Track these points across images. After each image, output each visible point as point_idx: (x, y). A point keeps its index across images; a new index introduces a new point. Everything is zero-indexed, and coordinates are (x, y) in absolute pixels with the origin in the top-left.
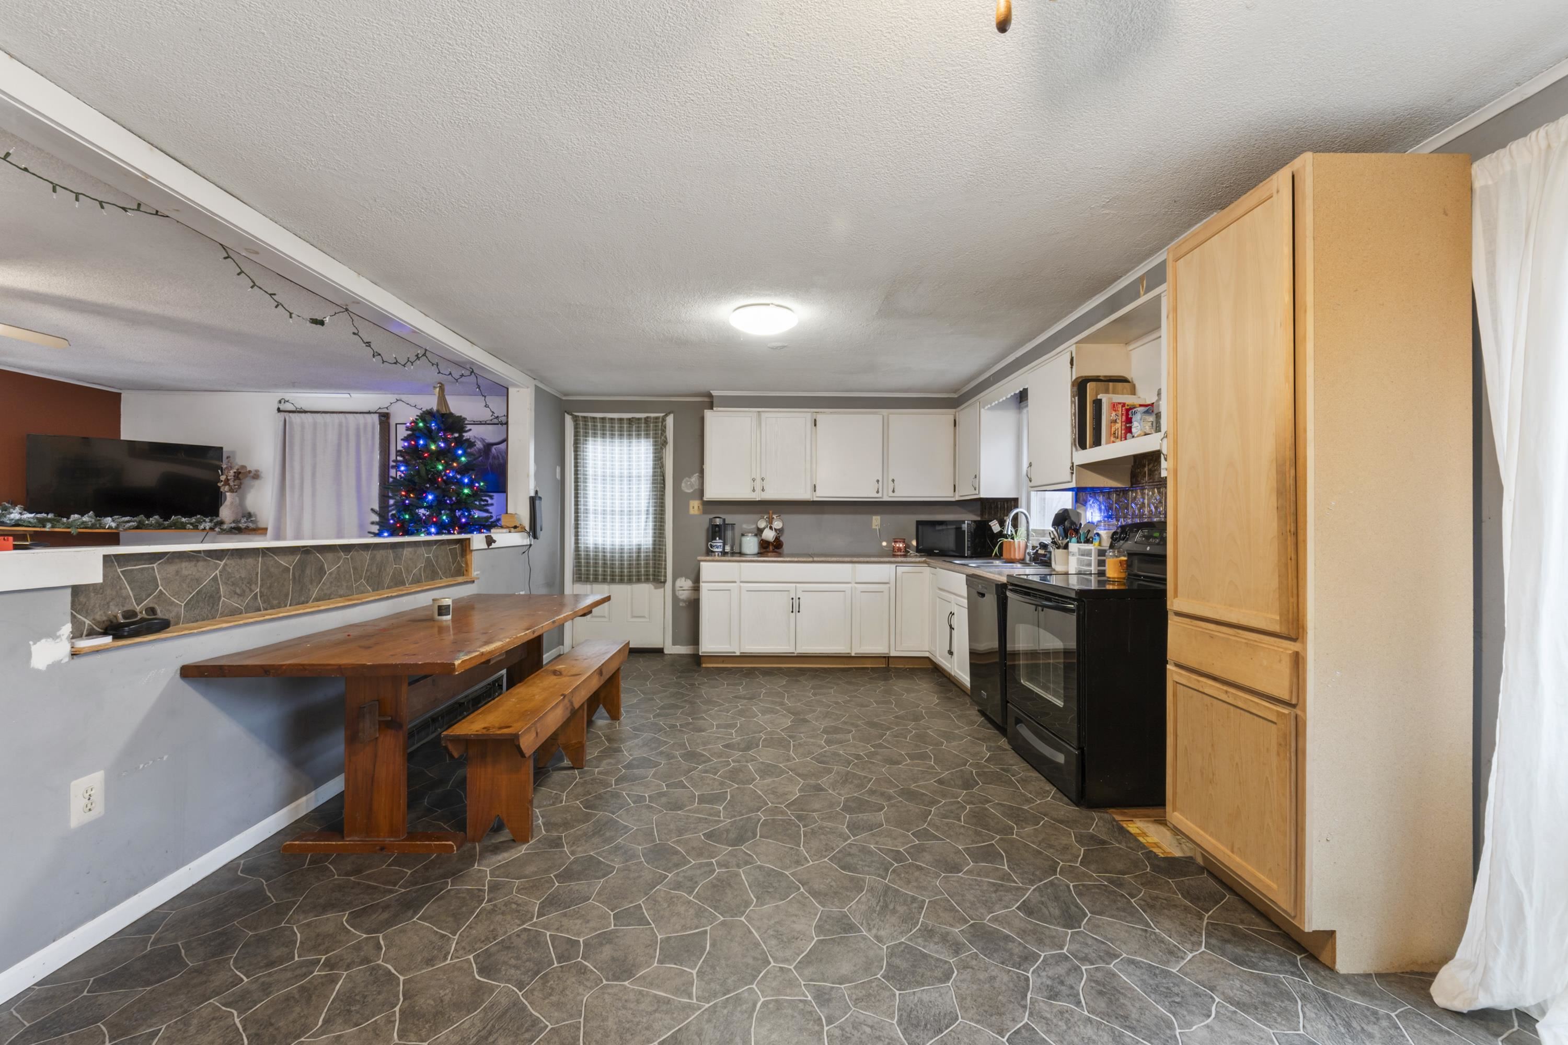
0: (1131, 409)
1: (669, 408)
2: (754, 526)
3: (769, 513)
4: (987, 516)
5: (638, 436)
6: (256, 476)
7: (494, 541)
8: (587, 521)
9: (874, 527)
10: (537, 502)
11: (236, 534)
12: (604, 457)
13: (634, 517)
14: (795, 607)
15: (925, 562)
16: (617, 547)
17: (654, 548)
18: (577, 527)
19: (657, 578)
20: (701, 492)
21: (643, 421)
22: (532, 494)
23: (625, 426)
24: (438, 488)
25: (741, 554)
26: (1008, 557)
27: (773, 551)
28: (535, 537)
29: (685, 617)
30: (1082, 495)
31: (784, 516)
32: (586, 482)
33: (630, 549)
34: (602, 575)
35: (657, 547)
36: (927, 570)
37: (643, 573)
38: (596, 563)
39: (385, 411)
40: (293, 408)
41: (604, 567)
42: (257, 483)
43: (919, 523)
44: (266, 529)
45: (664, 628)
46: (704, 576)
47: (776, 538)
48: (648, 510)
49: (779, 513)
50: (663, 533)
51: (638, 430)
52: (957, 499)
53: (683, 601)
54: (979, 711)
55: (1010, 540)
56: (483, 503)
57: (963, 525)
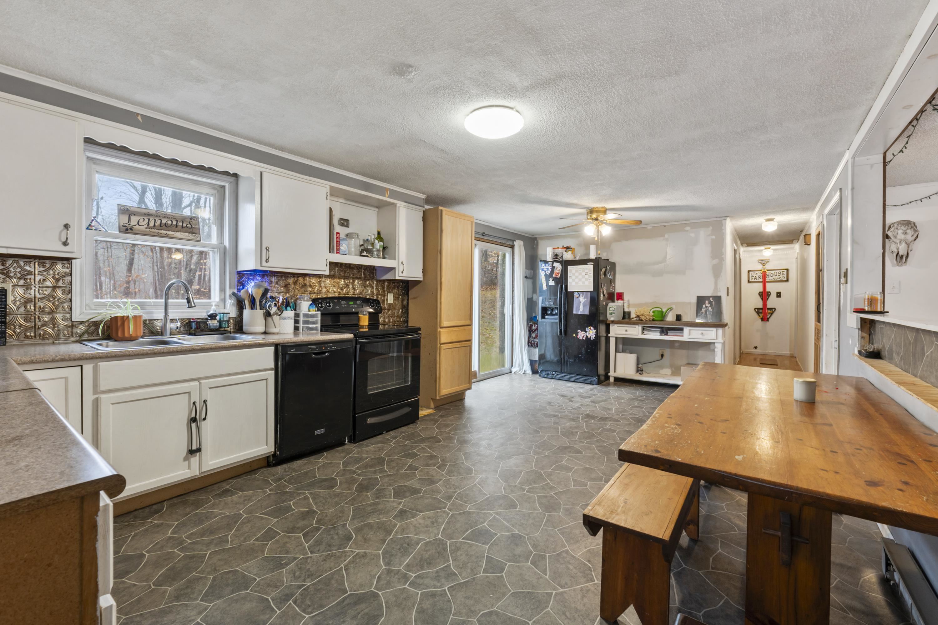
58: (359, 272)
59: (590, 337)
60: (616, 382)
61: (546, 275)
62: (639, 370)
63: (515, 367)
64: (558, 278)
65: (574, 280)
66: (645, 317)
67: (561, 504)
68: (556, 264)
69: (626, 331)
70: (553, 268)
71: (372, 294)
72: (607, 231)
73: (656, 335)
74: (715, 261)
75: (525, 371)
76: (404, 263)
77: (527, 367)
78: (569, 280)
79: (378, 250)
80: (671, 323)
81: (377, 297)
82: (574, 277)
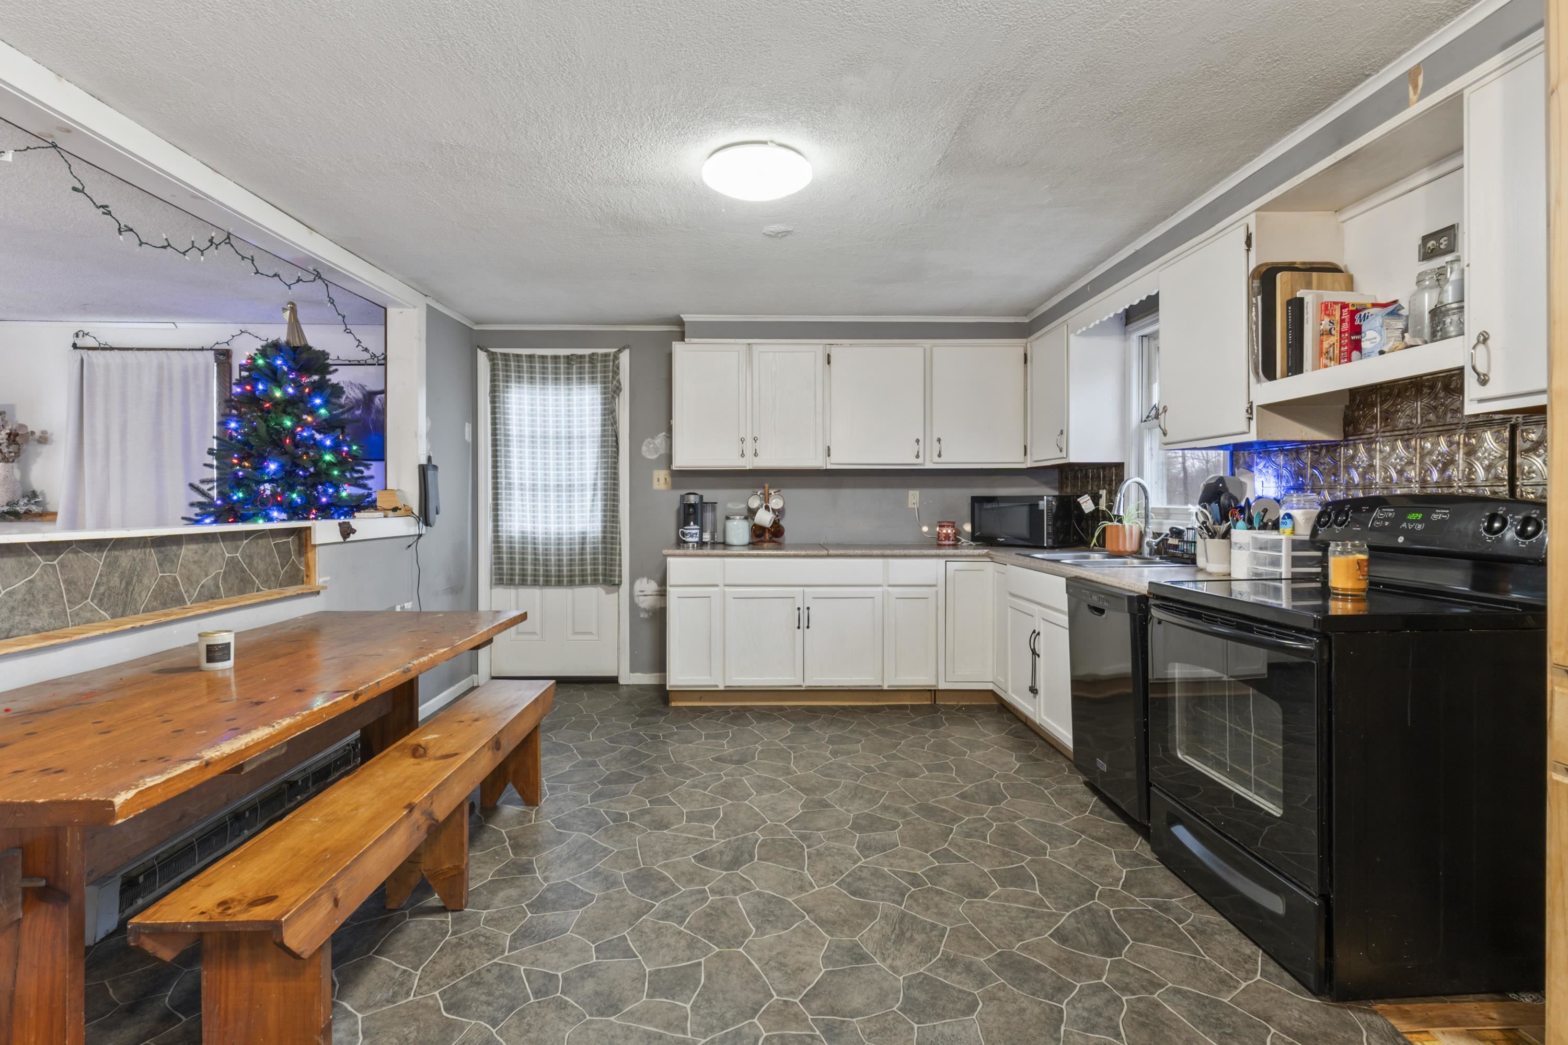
0: (1358, 311)
1: (624, 341)
2: (743, 506)
3: (764, 488)
4: (1069, 490)
5: (581, 380)
6: (44, 439)
7: (354, 531)
8: (510, 500)
9: (910, 506)
10: (430, 473)
11: (11, 521)
12: (532, 410)
13: (576, 493)
14: (803, 621)
15: (987, 555)
16: (553, 536)
17: (604, 538)
18: (496, 508)
19: (610, 580)
20: (669, 458)
21: (587, 359)
22: (424, 461)
23: (562, 366)
24: (286, 453)
25: (725, 545)
26: (1115, 549)
27: (770, 541)
28: (427, 523)
29: (647, 633)
30: (1243, 456)
31: (783, 491)
32: (508, 446)
33: (571, 539)
34: (531, 575)
35: (609, 535)
36: (989, 567)
37: (589, 572)
38: (523, 559)
39: (225, 347)
40: (94, 344)
41: (535, 565)
42: (45, 449)
43: (976, 500)
44: (55, 514)
45: (619, 648)
46: (672, 579)
47: (775, 522)
48: (595, 485)
49: (779, 487)
50: (617, 517)
51: (581, 372)
52: (1029, 466)
53: (645, 610)
54: (1086, 783)
55: (1115, 523)
56: (356, 475)
57: (1041, 503)
67: (631, 891)
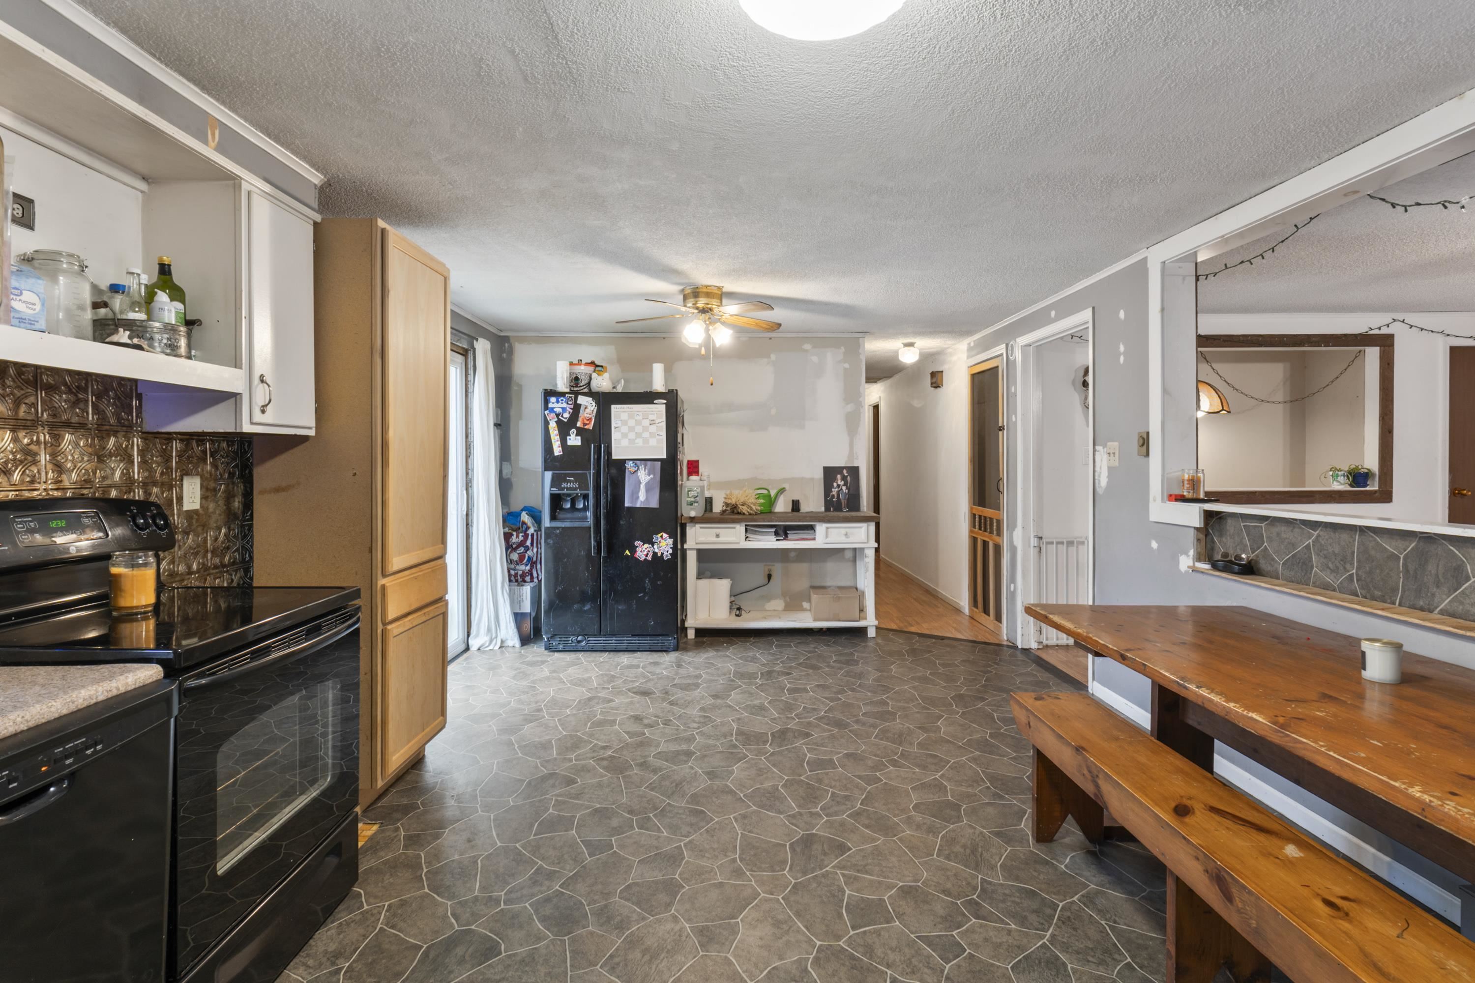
58: (76, 403)
59: (662, 554)
60: (700, 639)
61: (559, 423)
62: (737, 610)
63: (477, 636)
64: (588, 430)
65: (625, 435)
66: (749, 507)
68: (582, 400)
69: (718, 536)
70: (577, 408)
71: (129, 482)
72: (723, 337)
73: (768, 542)
74: (850, 408)
75: (502, 642)
76: (267, 378)
77: (509, 633)
78: (615, 436)
79: (170, 329)
80: (782, 516)
81: (148, 493)
82: (624, 429)
